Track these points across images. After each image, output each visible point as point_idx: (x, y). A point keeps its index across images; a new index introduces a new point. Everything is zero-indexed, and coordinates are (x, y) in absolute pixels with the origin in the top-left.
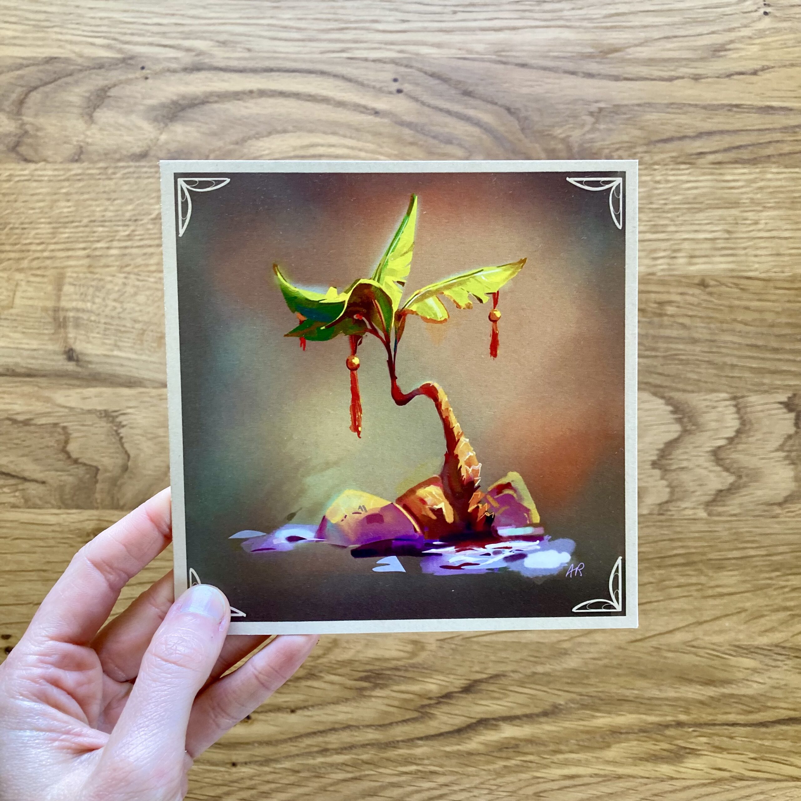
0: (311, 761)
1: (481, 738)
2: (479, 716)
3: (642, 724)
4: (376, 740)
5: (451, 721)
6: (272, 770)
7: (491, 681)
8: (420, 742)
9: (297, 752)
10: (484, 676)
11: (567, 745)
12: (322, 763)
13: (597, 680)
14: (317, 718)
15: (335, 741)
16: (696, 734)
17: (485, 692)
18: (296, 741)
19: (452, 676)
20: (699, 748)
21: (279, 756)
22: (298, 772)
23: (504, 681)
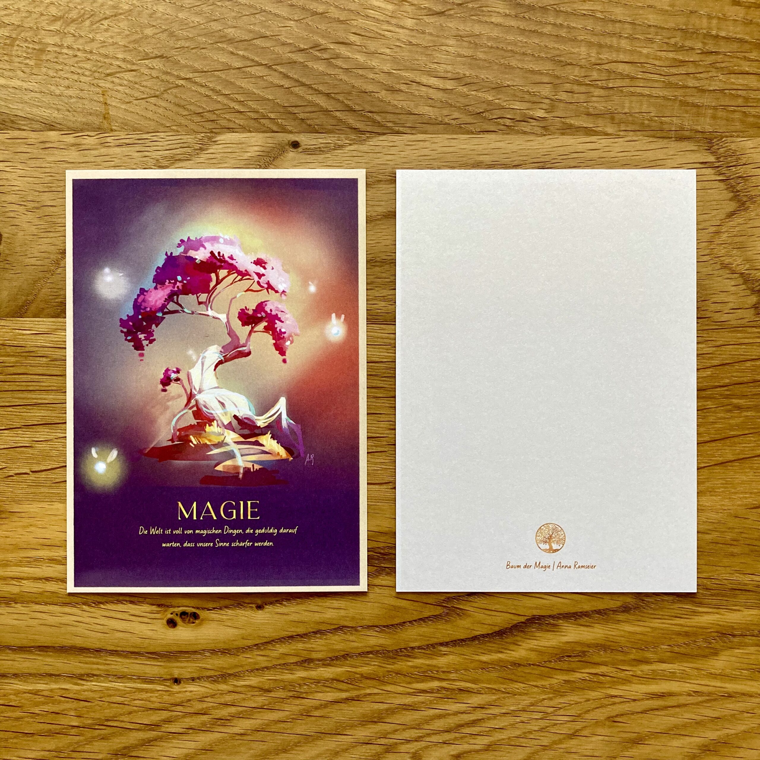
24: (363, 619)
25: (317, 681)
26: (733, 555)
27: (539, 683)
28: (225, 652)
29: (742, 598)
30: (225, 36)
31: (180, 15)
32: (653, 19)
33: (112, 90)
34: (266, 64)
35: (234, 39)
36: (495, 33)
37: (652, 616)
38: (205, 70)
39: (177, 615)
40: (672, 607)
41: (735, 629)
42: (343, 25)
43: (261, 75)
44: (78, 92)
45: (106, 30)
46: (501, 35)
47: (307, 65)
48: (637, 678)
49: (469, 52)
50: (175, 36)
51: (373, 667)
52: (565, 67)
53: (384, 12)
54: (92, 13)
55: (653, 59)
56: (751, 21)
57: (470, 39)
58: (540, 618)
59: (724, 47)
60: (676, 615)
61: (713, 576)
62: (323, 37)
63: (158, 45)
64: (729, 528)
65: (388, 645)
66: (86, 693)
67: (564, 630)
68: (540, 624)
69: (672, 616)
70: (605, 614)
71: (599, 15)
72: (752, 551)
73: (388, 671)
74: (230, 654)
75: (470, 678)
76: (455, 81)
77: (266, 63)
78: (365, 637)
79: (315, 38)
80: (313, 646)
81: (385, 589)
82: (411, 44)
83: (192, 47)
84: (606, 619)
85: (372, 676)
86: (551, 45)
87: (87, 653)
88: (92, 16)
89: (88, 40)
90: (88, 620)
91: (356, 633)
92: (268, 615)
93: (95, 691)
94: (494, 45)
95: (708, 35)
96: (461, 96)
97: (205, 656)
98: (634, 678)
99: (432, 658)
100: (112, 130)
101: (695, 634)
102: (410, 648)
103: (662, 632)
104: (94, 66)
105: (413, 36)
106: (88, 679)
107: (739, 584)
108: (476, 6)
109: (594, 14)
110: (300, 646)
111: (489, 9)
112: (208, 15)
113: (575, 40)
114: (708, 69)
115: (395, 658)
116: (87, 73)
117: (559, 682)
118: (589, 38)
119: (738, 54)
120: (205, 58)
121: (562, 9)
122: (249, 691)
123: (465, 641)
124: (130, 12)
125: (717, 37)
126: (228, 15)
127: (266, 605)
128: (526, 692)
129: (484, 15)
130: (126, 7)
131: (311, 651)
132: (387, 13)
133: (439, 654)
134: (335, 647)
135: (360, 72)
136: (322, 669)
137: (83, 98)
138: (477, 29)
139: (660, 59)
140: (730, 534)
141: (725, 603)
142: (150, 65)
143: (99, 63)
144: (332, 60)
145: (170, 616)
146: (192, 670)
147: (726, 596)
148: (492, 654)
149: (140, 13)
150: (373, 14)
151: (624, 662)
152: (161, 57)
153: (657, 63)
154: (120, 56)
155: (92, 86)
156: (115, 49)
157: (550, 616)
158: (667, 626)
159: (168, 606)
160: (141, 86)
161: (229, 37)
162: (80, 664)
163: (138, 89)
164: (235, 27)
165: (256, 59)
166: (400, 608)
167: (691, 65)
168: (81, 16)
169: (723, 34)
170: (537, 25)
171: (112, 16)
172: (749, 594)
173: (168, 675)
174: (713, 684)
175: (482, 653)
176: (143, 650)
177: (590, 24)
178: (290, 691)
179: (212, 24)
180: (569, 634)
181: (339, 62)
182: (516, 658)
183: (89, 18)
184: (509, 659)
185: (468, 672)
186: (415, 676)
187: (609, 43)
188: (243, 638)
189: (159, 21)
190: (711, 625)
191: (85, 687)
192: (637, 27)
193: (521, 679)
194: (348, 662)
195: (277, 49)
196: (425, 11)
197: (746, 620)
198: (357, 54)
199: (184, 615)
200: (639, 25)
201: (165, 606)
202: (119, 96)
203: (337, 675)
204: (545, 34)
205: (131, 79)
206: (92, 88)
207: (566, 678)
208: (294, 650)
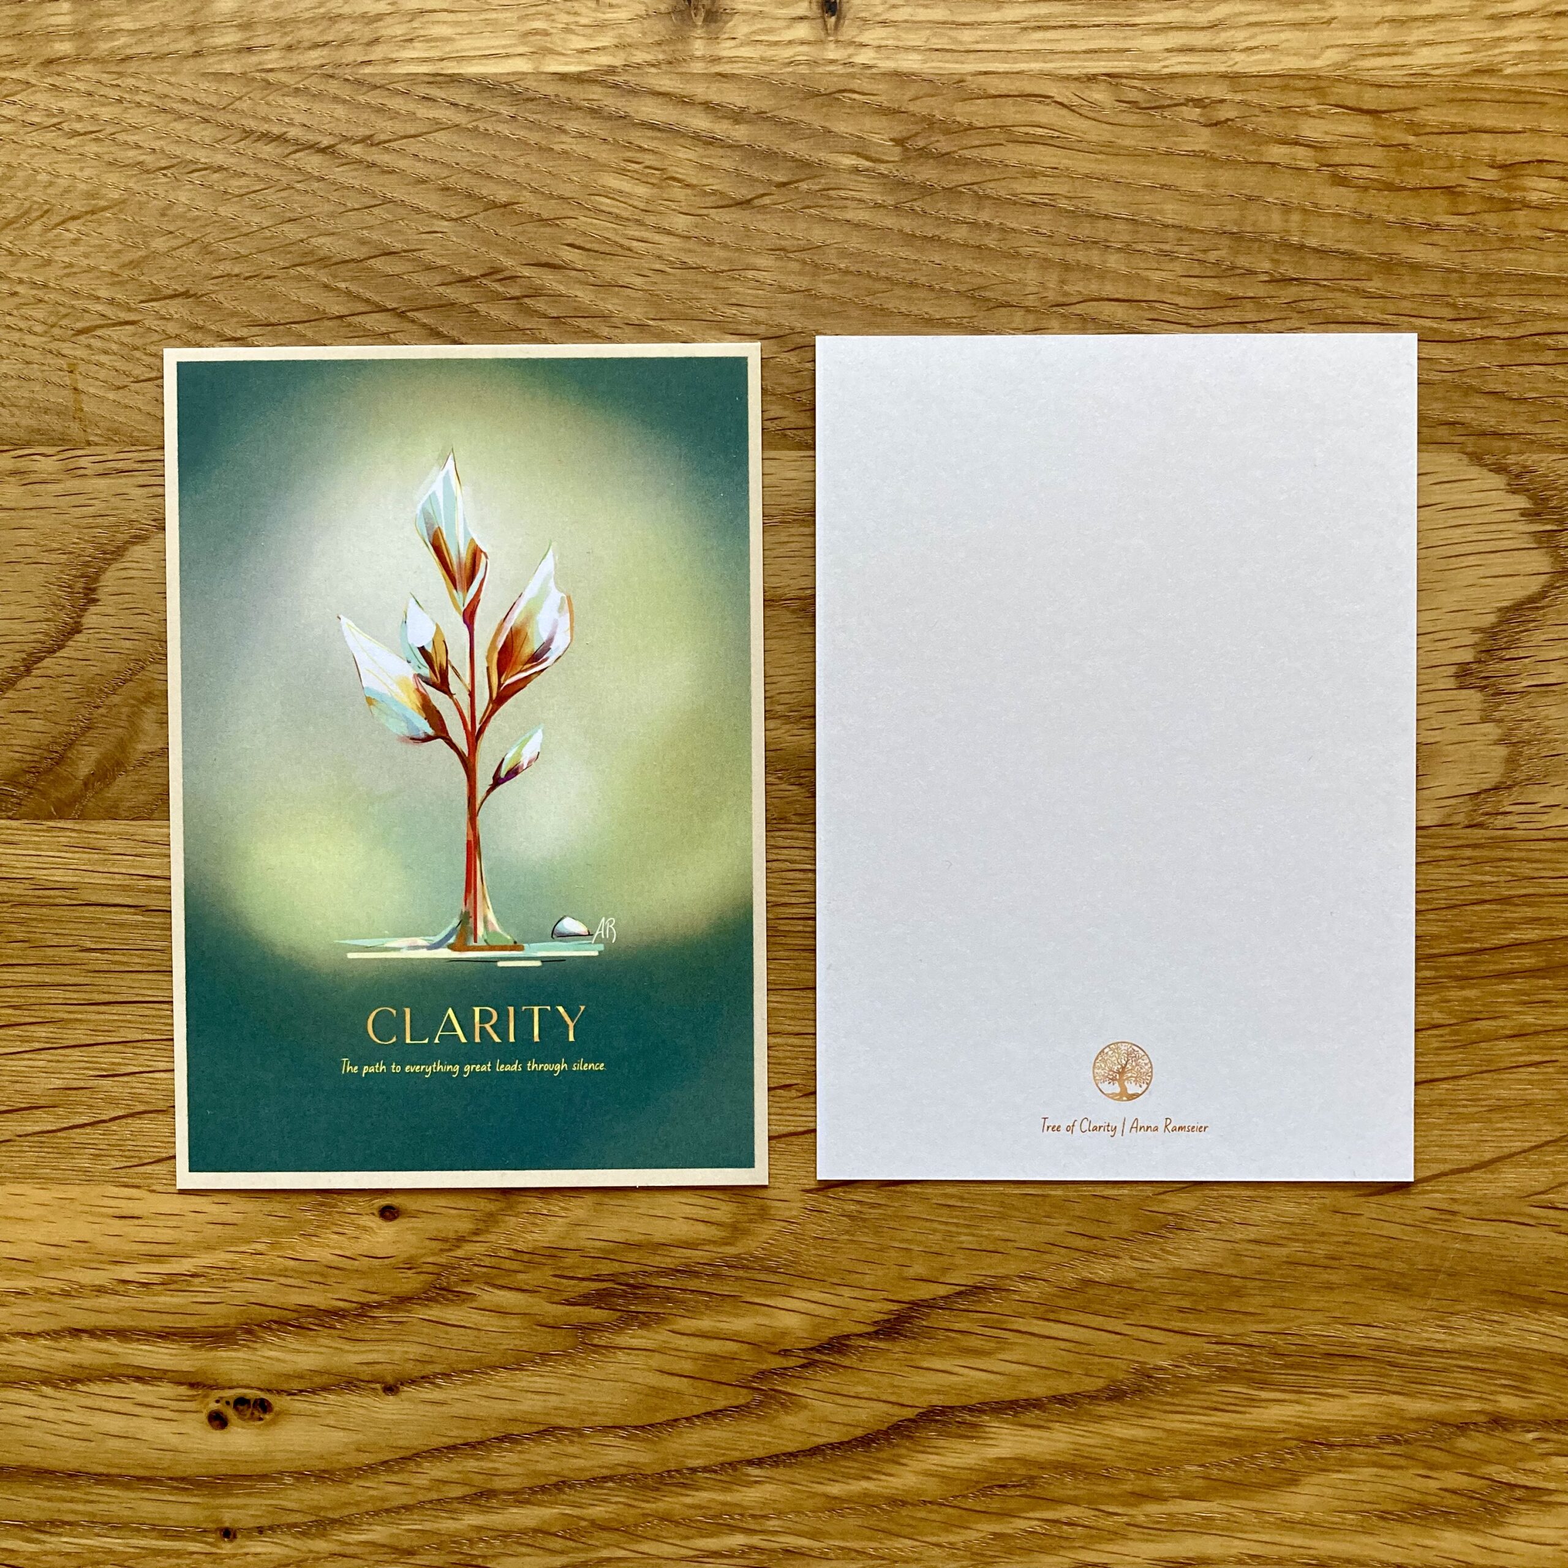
0: (447, 1525)
1: (931, 1461)
2: (925, 1401)
3: (1394, 1422)
4: (629, 1465)
5: (843, 1415)
6: (337, 1548)
7: (962, 1304)
8: (753, 1471)
9: (406, 1500)
10: (942, 1290)
11: (1174, 1480)
12: (479, 1528)
13: (1269, 1301)
14: (459, 1409)
15: (514, 1470)
16: (1546, 1447)
17: (941, 1335)
18: (401, 1470)
19: (846, 1292)
20: (1552, 1486)
21: (354, 1510)
22: (411, 1552)
23: (996, 1304)
24: (594, 1414)
25: (505, 1535)
26: (1330, 1287)
27: (943, 1539)
28: (323, 1476)
29: (1347, 1372)
30: (312, 252)
31: (226, 211)
32: (1171, 211)
33: (89, 362)
34: (393, 309)
35: (330, 257)
36: (856, 242)
37: (1168, 1408)
38: (272, 320)
39: (228, 1403)
40: (1207, 1390)
41: (1333, 1432)
42: (548, 230)
43: (384, 330)
44: (20, 366)
45: (75, 242)
46: (864, 248)
47: (477, 311)
48: (1136, 1529)
49: (804, 282)
50: (211, 253)
51: (614, 1506)
52: (994, 311)
53: (631, 202)
54: (46, 207)
55: (1172, 293)
56: (1370, 216)
57: (806, 256)
58: (945, 1410)
59: (1315, 269)
60: (1214, 1405)
61: (1289, 1328)
62: (509, 253)
63: (179, 272)
64: (1323, 1234)
65: (644, 1464)
66: (49, 1558)
67: (992, 1436)
68: (944, 1423)
69: (1207, 1408)
70: (1075, 1403)
71: (1063, 204)
72: (1367, 1279)
73: (645, 1515)
74: (333, 1480)
75: (806, 1529)
76: (772, 341)
77: (394, 305)
78: (598, 1448)
79: (493, 254)
80: (496, 1465)
81: (638, 1355)
82: (685, 266)
83: (247, 275)
84: (1076, 1414)
85: (615, 1525)
86: (967, 265)
87: (51, 1480)
88: (47, 212)
89: (40, 262)
90: (51, 1415)
91: (581, 1440)
92: (407, 1405)
93: (69, 1554)
94: (852, 269)
95: (1284, 245)
96: (785, 371)
97: (285, 1484)
98: (1131, 1528)
99: (731, 1490)
100: (89, 443)
101: (1255, 1443)
102: (688, 1469)
103: (1188, 1438)
104: (51, 313)
105: (690, 251)
106: (53, 1530)
107: (1342, 1344)
108: (817, 188)
109: (1053, 203)
110: (471, 1464)
111: (842, 193)
112: (277, 209)
113: (1017, 255)
114: (1283, 314)
115: (658, 1489)
116: (39, 328)
117: (983, 1537)
118: (1044, 250)
119: (1343, 282)
120: (273, 297)
121: (988, 191)
122: (371, 1553)
123: (797, 1456)
124: (122, 206)
125: (1302, 247)
126: (316, 210)
127: (402, 1384)
128: (916, 1555)
129: (831, 207)
130: (115, 195)
131: (494, 1474)
132: (636, 203)
133: (746, 1481)
134: (540, 1467)
135: (584, 324)
136: (515, 1510)
137: (30, 379)
138: (819, 234)
139: (1186, 292)
140: (1323, 1246)
141: (1312, 1382)
142: (163, 312)
143: (61, 308)
144: (526, 300)
145: (214, 1406)
146: (259, 1513)
147: (1315, 1368)
148: (850, 1481)
149: (141, 206)
150: (608, 205)
151: (1112, 1498)
152: (186, 294)
153: (1180, 300)
154: (103, 293)
155: (50, 356)
156: (91, 279)
157: (964, 1408)
158: (1198, 1426)
159: (210, 1387)
160: (146, 354)
161: (321, 254)
162: (39, 1502)
163: (138, 359)
164: (333, 234)
165: (376, 298)
166: (666, 1391)
167: (1249, 305)
168: (26, 213)
169: (1313, 242)
170: (938, 226)
171: (87, 213)
172: (1359, 1363)
173: (213, 1522)
174: (1287, 1540)
175: (829, 1480)
176: (160, 1473)
177: (1045, 221)
178: (449, 1553)
179: (286, 227)
180: (1003, 1444)
181: (540, 305)
182: (897, 1489)
183: (42, 216)
184: (884, 1491)
185: (803, 1516)
186: (699, 1524)
187: (1084, 261)
188: (359, 1450)
189: (180, 223)
190: (1285, 1426)
191: (48, 1547)
192: (1140, 228)
193: (908, 1531)
194: (565, 1497)
195: (416, 278)
196: (713, 198)
197: (1354, 1416)
198: (577, 286)
199: (243, 1405)
200: (1143, 224)
201: (204, 1386)
202: (102, 374)
203: (545, 1521)
204: (955, 243)
205: (125, 340)
206: (50, 360)
207: (998, 1528)
208: (459, 1472)
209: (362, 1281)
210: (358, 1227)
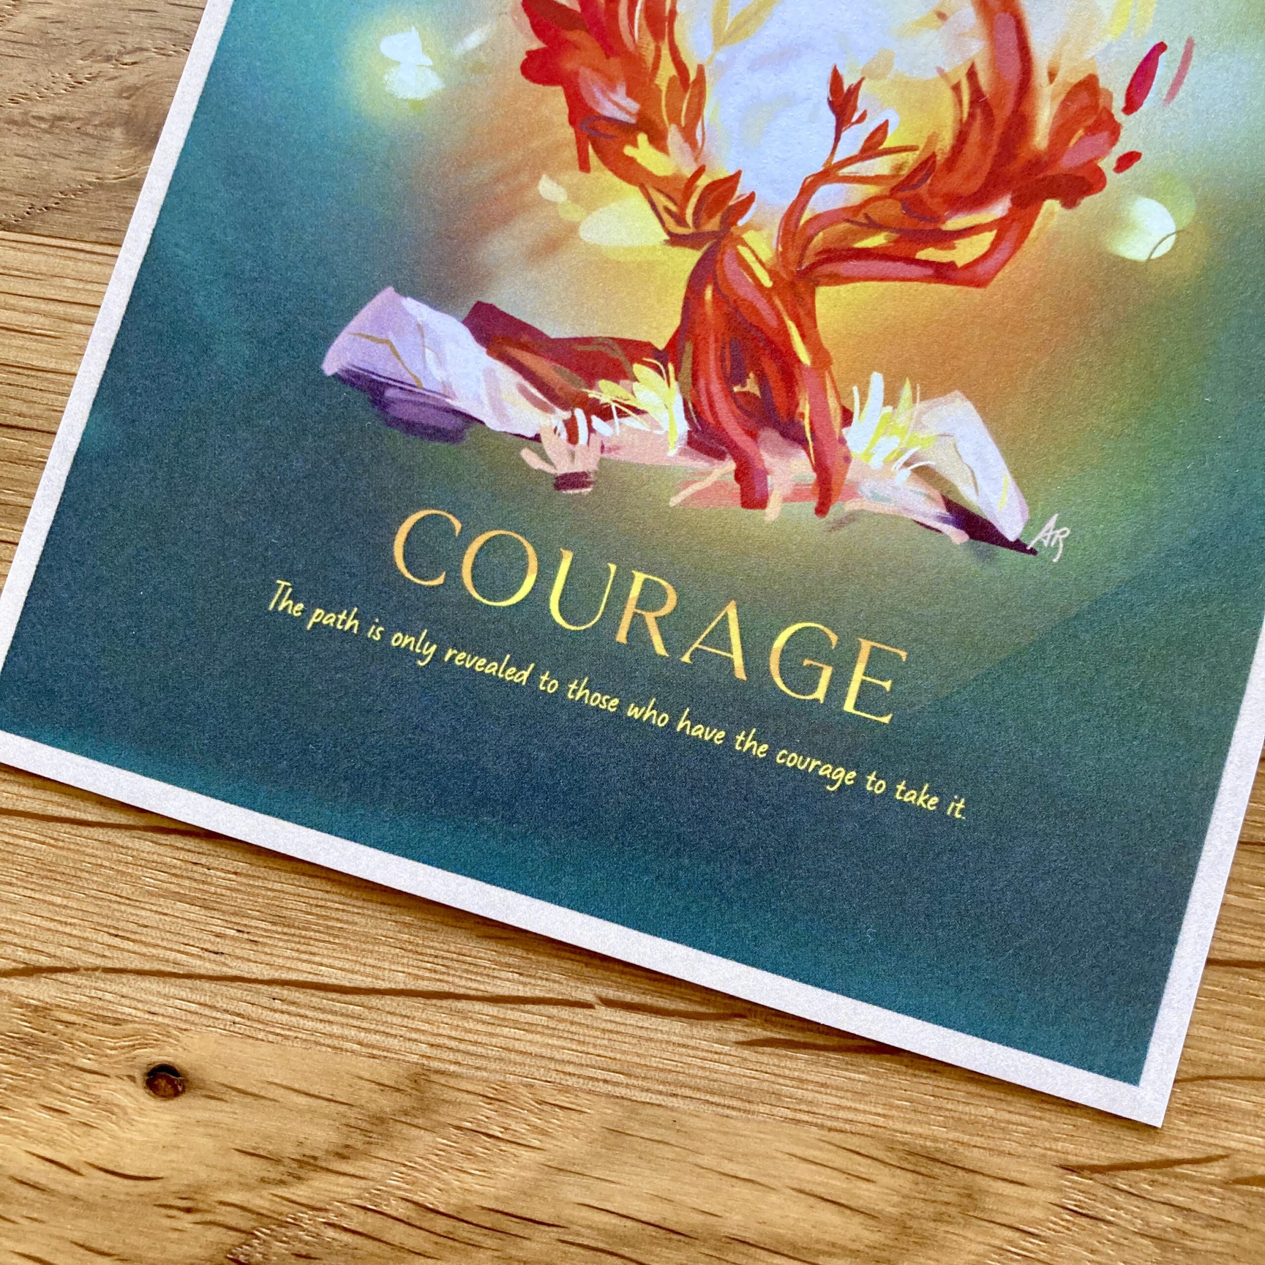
209: (83, 1223)
210: (95, 1102)
